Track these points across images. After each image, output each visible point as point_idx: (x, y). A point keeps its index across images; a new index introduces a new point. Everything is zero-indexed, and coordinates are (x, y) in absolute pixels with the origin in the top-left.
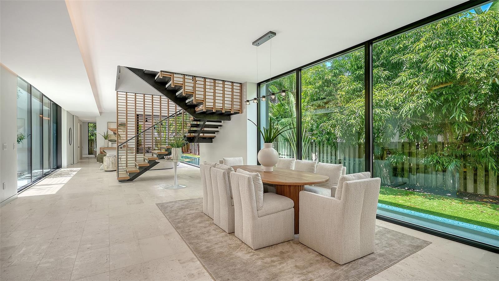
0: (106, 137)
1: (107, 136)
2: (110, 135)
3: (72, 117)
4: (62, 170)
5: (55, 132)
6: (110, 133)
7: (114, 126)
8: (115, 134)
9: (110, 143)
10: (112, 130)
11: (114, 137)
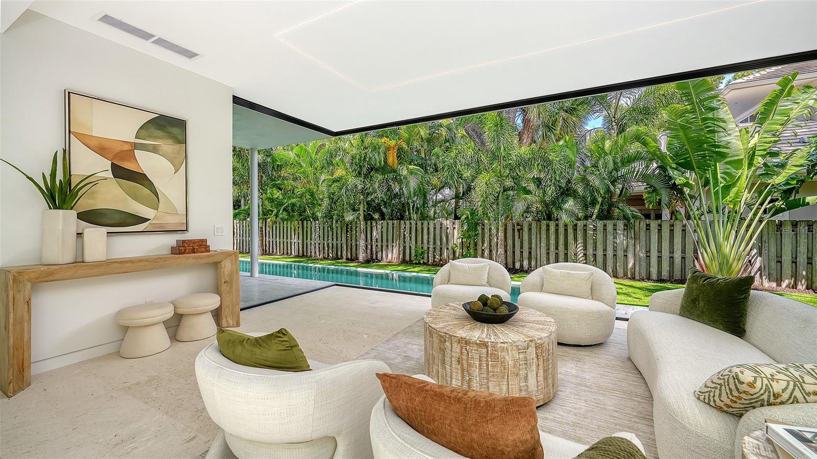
0: (59, 196)
1: (69, 188)
2: (91, 182)
6: (92, 164)
7: (115, 127)
8: (119, 172)
9: (92, 232)
10: (98, 151)
11: (113, 197)
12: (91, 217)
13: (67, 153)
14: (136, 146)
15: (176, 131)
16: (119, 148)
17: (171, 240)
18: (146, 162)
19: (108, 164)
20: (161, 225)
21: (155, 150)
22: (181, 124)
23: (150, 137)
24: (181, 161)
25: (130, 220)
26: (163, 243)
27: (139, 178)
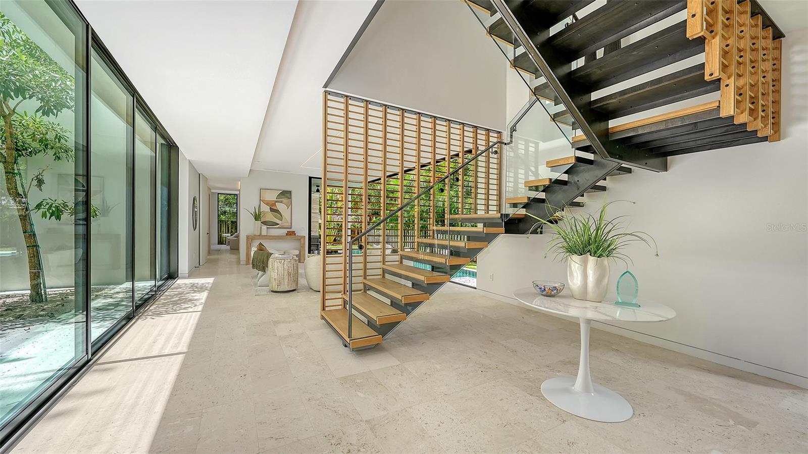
0: (257, 217)
1: (260, 215)
2: (265, 213)
3: (198, 177)
4: (179, 282)
5: (165, 203)
6: (265, 208)
7: (272, 196)
8: (272, 210)
9: (264, 227)
10: (267, 204)
11: (270, 217)
12: (264, 223)
13: (260, 206)
14: (276, 202)
15: (288, 195)
16: (271, 203)
17: (285, 231)
18: (280, 207)
19: (269, 207)
20: (283, 226)
21: (281, 202)
22: (290, 192)
23: (281, 198)
24: (290, 205)
25: (275, 224)
26: (284, 232)
27: (277, 211)
